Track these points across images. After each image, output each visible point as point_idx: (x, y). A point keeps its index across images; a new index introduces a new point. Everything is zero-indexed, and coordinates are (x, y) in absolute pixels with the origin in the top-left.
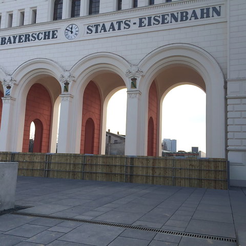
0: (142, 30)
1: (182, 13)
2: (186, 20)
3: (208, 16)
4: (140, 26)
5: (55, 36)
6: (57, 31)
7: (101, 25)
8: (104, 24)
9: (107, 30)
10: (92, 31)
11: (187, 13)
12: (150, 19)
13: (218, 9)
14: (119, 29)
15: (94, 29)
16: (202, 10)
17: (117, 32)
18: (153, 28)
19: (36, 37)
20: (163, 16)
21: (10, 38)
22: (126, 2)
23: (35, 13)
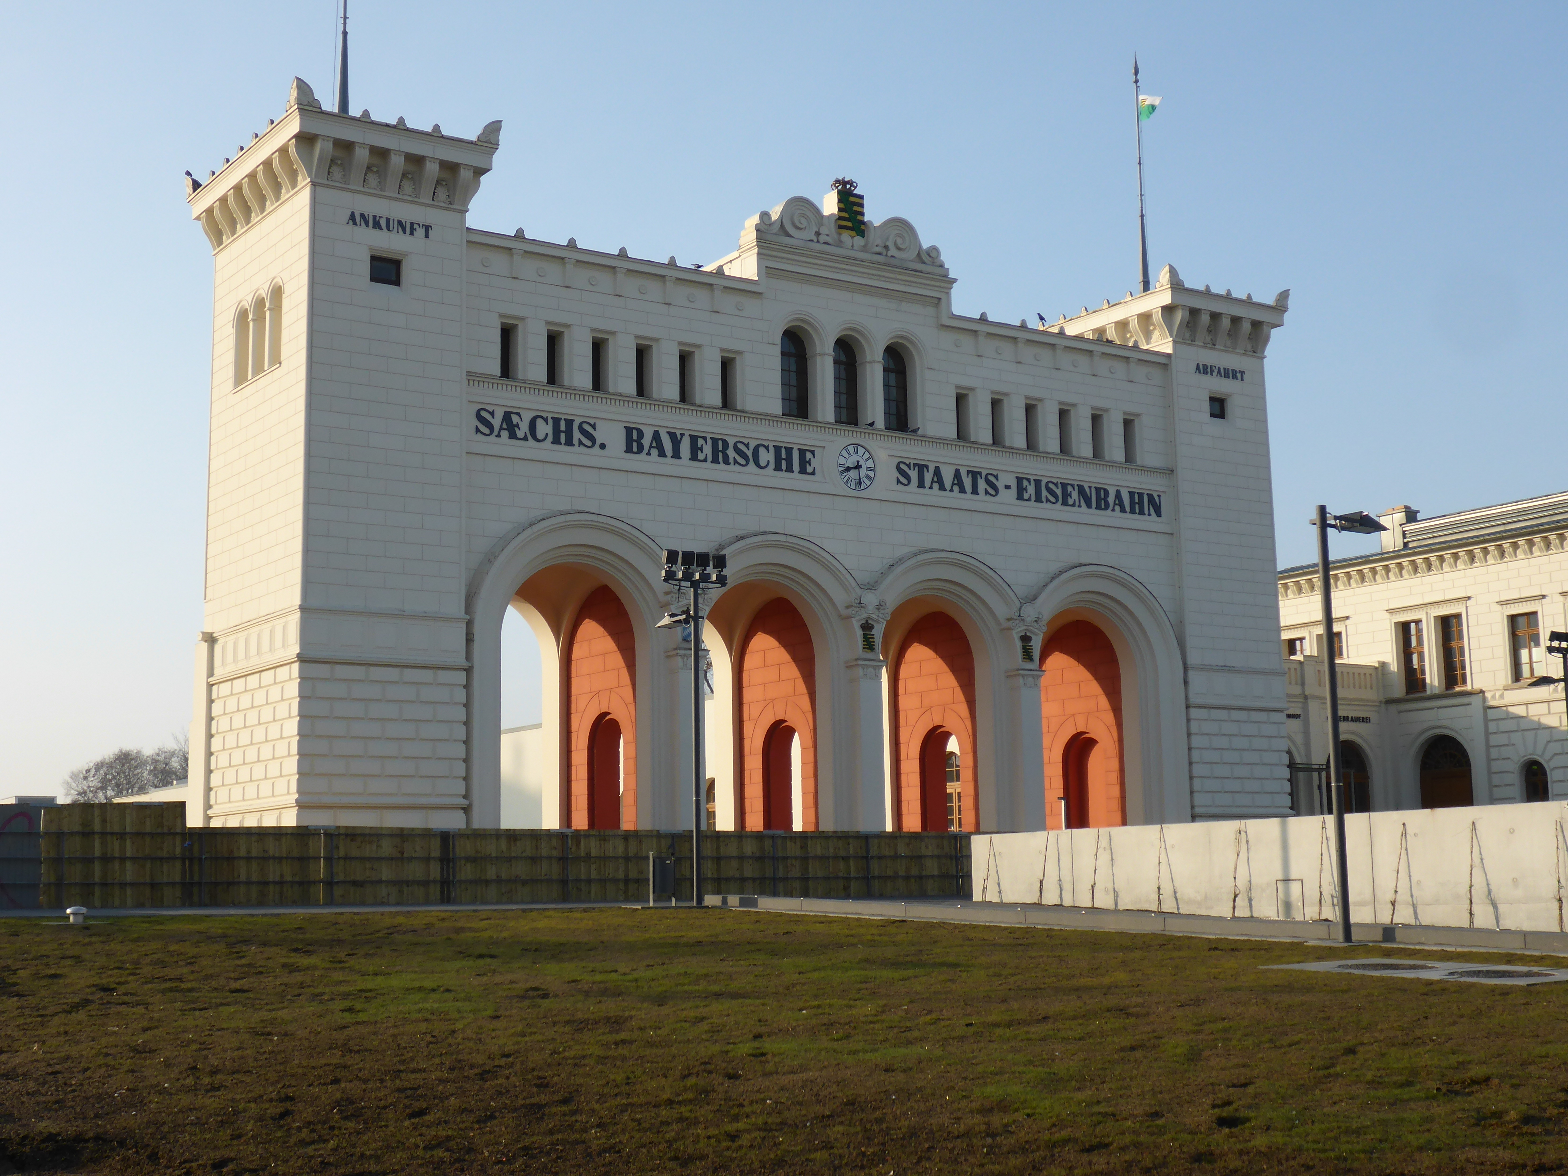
0: (1024, 508)
1: (1097, 490)
2: (1106, 507)
3: (1141, 511)
4: (1020, 497)
5: (809, 469)
6: (813, 452)
7: (932, 468)
8: (937, 468)
9: (947, 486)
10: (909, 478)
11: (1106, 493)
12: (1038, 483)
13: (1157, 499)
15: (914, 474)
16: (1132, 494)
17: (970, 500)
18: (1045, 509)
19: (750, 453)
20: (1063, 486)
21: (656, 436)
22: (984, 423)
23: (724, 366)
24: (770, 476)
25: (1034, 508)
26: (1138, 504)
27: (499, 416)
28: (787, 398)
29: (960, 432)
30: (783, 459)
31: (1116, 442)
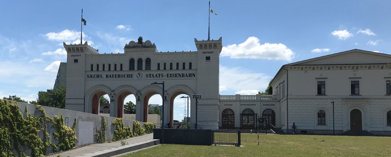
1: (182, 74)
2: (184, 77)
3: (191, 76)
4: (167, 77)
5: (132, 77)
6: (133, 75)
7: (152, 75)
9: (154, 77)
11: (184, 74)
12: (171, 74)
13: (194, 74)
14: (159, 77)
15: (149, 76)
18: (172, 78)
19: (123, 76)
21: (110, 75)
22: (162, 67)
23: (121, 65)
24: (126, 78)
25: (170, 78)
26: (190, 75)
27: (90, 75)
28: (132, 68)
29: (159, 69)
30: (128, 76)
31: (187, 66)
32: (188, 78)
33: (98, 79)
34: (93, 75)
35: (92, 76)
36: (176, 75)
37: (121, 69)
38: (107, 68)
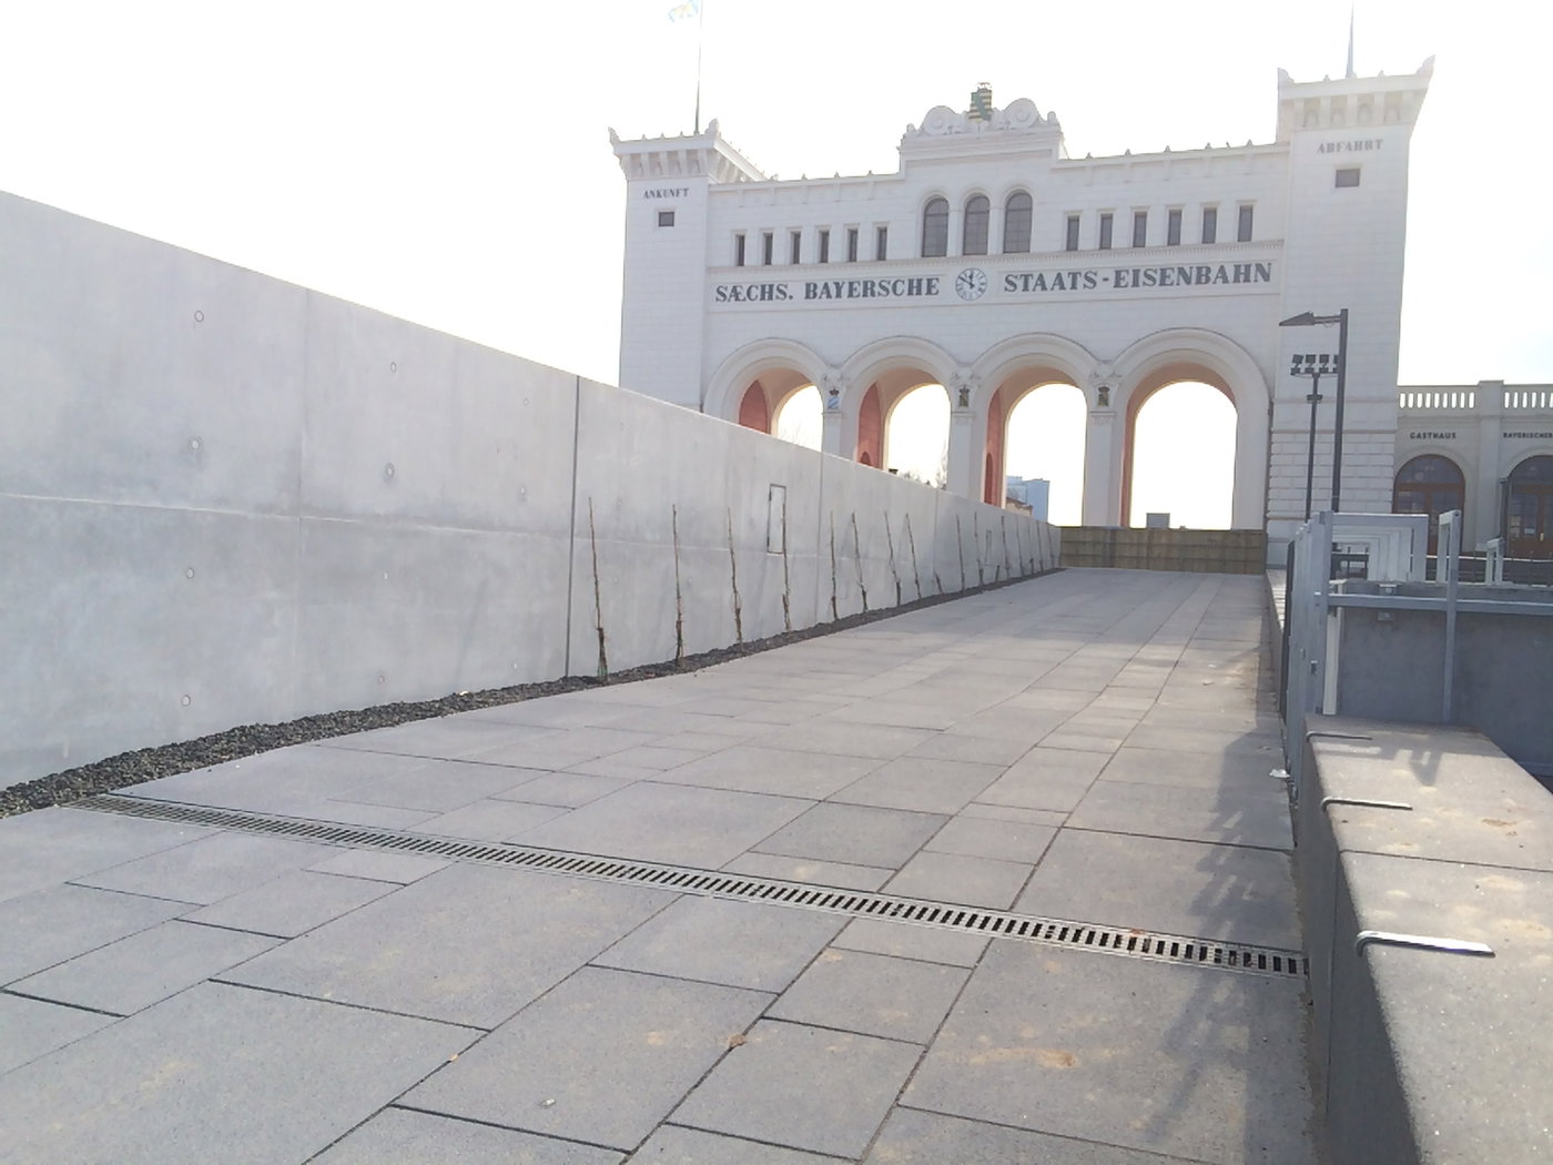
0: (1120, 293)
1: (1199, 269)
2: (1207, 281)
3: (1247, 280)
4: (1117, 285)
5: (934, 291)
6: (937, 279)
7: (1036, 276)
8: (1041, 276)
9: (1048, 286)
10: (1015, 286)
11: (1209, 270)
12: (1136, 273)
13: (1266, 267)
14: (1074, 287)
15: (1020, 283)
16: (1237, 267)
17: (1068, 294)
18: (1142, 291)
19: (890, 288)
20: (1163, 271)
21: (826, 286)
22: (1088, 235)
23: (882, 233)
24: (905, 300)
25: (1131, 292)
26: (1243, 273)
27: (730, 289)
28: (933, 245)
29: (1072, 244)
30: (914, 287)
31: (1227, 228)
32: (1232, 288)
33: (767, 304)
34: (746, 287)
35: (739, 289)
36: (1164, 277)
37: (881, 255)
38: (809, 250)
